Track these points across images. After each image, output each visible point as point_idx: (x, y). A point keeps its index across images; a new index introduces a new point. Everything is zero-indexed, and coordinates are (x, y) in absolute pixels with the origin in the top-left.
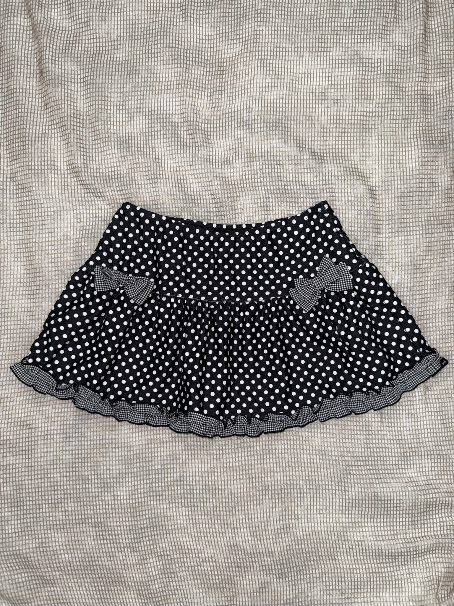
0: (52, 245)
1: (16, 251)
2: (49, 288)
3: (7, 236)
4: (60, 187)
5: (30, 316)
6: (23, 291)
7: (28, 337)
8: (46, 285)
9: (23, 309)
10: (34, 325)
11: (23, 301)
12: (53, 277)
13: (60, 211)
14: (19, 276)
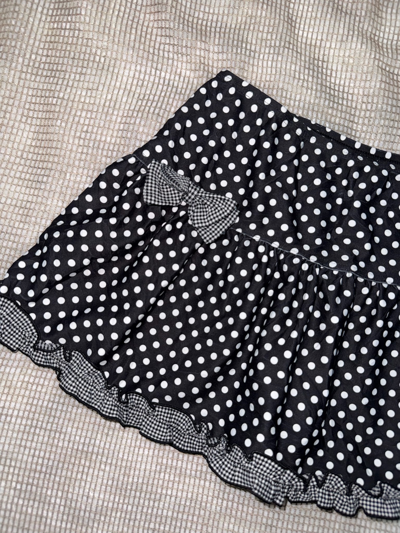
0: (87, 111)
1: (27, 106)
2: (64, 179)
3: (20, 78)
4: (125, 22)
5: (22, 215)
6: (22, 172)
7: (11, 249)
8: (61, 172)
9: (14, 202)
10: (24, 232)
11: (18, 189)
12: (77, 163)
13: (116, 59)
14: (21, 147)
